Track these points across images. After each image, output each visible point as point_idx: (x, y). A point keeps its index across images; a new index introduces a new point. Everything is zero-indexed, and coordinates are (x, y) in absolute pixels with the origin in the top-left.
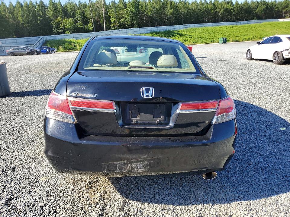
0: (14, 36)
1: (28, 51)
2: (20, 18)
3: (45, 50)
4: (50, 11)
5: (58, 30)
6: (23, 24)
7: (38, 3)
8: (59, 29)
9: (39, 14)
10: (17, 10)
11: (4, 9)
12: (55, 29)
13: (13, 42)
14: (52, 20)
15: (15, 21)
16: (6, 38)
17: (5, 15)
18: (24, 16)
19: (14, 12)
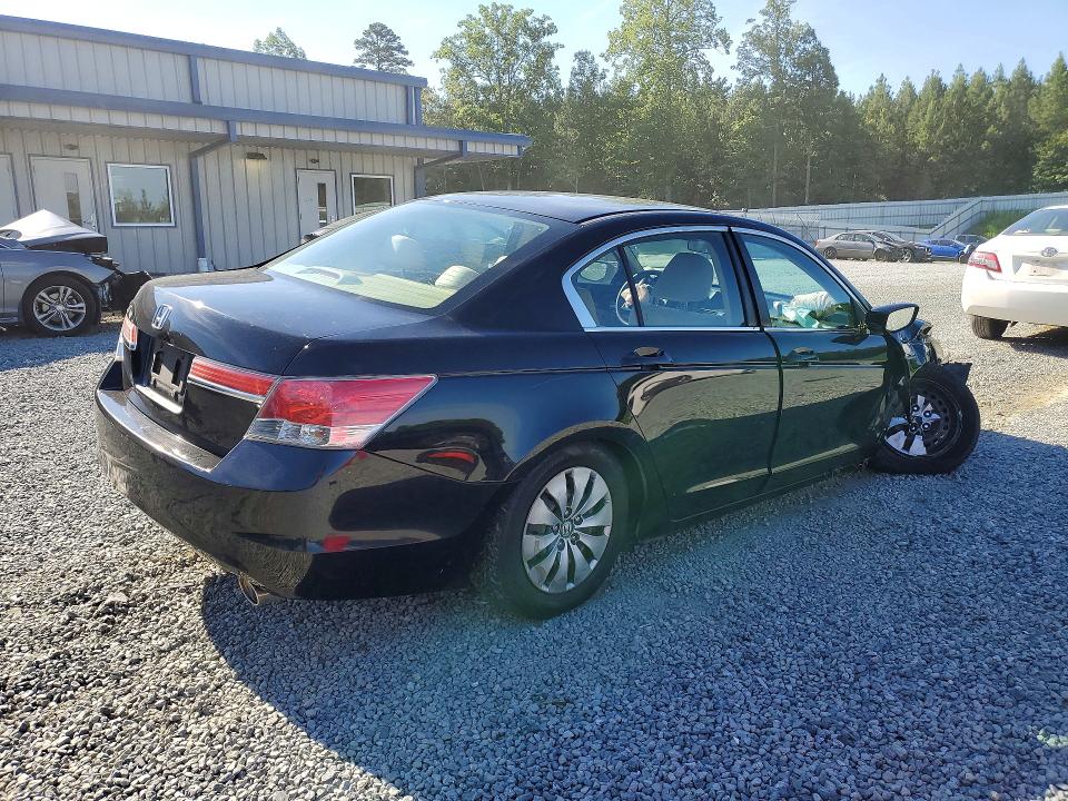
0: (883, 197)
1: (879, 246)
2: (921, 137)
3: (956, 246)
4: (1045, 101)
5: (1055, 174)
6: (925, 156)
7: (1009, 75)
8: (1060, 173)
9: (993, 118)
10: (920, 108)
11: (876, 107)
12: (1042, 171)
13: (872, 215)
14: (1042, 137)
15: (903, 145)
16: (854, 202)
17: (874, 128)
18: (938, 126)
19: (906, 116)
